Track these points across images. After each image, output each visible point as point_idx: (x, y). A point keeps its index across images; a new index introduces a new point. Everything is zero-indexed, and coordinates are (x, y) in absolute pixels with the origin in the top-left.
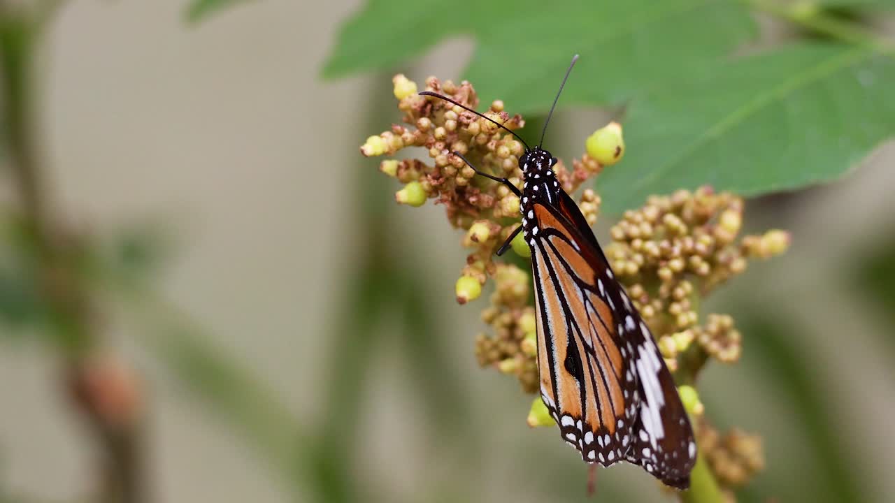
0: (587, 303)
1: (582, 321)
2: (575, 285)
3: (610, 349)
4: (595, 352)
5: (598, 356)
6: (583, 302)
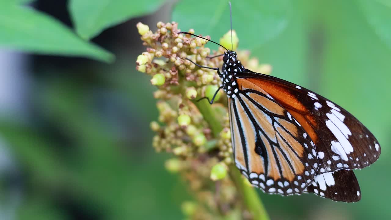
2: (266, 115)
3: (293, 144)
4: (279, 145)
5: (281, 147)
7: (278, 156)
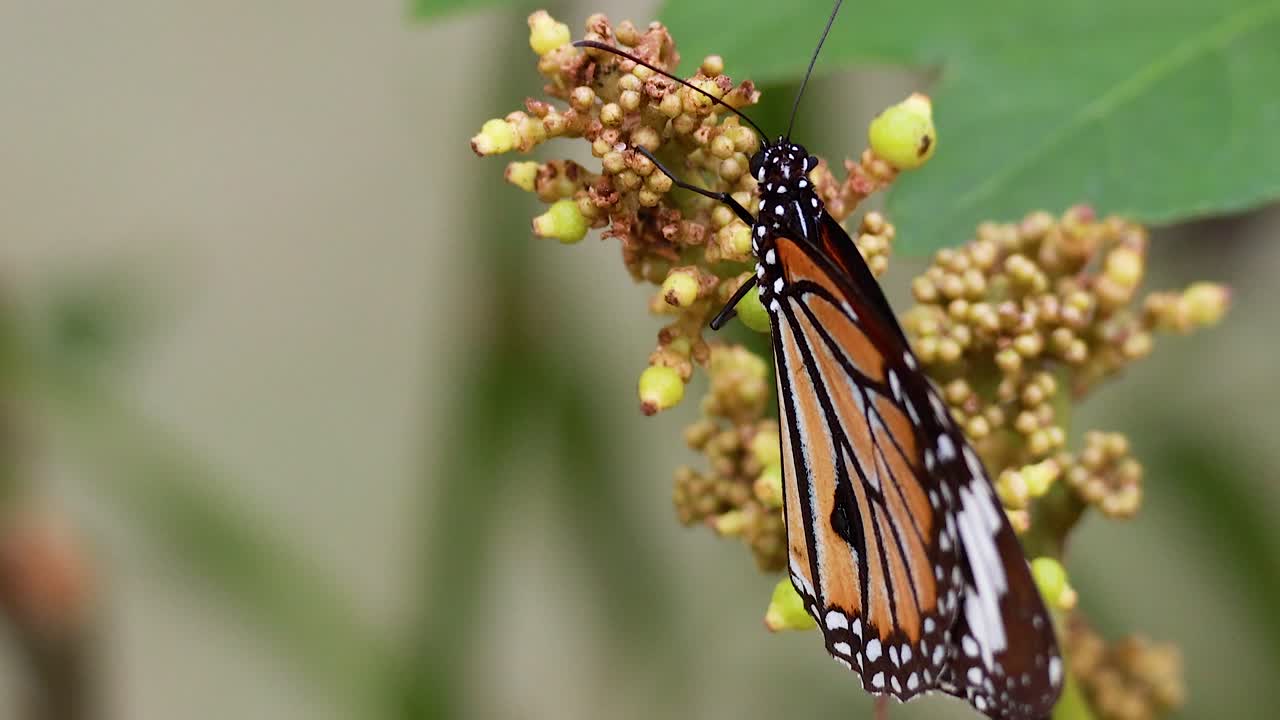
0: (871, 413)
1: (861, 444)
2: (849, 382)
4: (884, 499)
5: (890, 507)
6: (862, 409)
7: (885, 544)
